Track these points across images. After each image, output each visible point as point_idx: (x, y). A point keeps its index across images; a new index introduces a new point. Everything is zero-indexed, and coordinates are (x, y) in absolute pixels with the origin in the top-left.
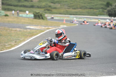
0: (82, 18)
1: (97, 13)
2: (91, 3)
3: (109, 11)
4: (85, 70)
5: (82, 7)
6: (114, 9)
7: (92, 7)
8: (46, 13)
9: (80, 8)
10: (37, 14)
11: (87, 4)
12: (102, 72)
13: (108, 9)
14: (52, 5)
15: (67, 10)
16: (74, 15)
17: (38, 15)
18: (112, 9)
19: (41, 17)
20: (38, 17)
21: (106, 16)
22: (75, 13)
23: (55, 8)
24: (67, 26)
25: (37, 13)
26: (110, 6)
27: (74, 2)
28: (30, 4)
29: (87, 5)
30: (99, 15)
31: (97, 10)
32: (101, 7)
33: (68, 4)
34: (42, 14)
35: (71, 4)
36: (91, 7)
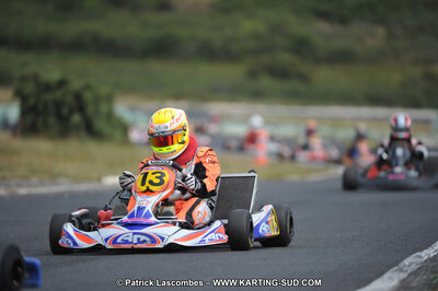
10: (49, 97)
17: (58, 105)
19: (76, 118)
20: (52, 120)
25: (47, 88)
28: (144, 25)
34: (88, 96)
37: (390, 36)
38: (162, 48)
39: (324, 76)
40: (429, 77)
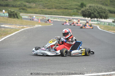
0: (57, 18)
1: (72, 13)
2: (66, 3)
3: (83, 12)
4: (59, 69)
5: (57, 7)
6: (88, 9)
7: (67, 7)
8: (21, 12)
9: (55, 8)
11: (62, 4)
12: (74, 71)
13: (83, 9)
14: (27, 4)
15: (42, 9)
16: (49, 14)
17: (13, 14)
18: (86, 10)
19: (16, 16)
20: (13, 16)
21: (80, 16)
22: (50, 13)
23: (30, 7)
24: (42, 26)
25: (12, 12)
26: (84, 7)
27: (49, 2)
28: (4, 2)
29: (62, 6)
30: (73, 15)
31: (72, 11)
32: (75, 8)
33: (43, 4)
34: (17, 13)
35: (46, 3)
36: (65, 7)
37: (36, 5)
38: (7, 5)
39: (29, 10)
40: (41, 10)
